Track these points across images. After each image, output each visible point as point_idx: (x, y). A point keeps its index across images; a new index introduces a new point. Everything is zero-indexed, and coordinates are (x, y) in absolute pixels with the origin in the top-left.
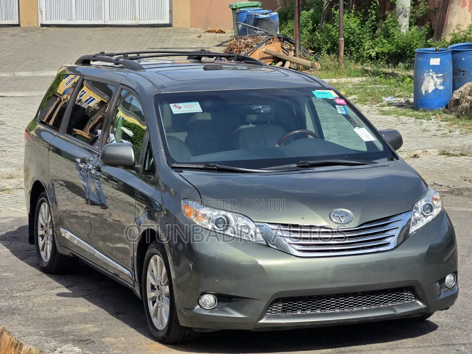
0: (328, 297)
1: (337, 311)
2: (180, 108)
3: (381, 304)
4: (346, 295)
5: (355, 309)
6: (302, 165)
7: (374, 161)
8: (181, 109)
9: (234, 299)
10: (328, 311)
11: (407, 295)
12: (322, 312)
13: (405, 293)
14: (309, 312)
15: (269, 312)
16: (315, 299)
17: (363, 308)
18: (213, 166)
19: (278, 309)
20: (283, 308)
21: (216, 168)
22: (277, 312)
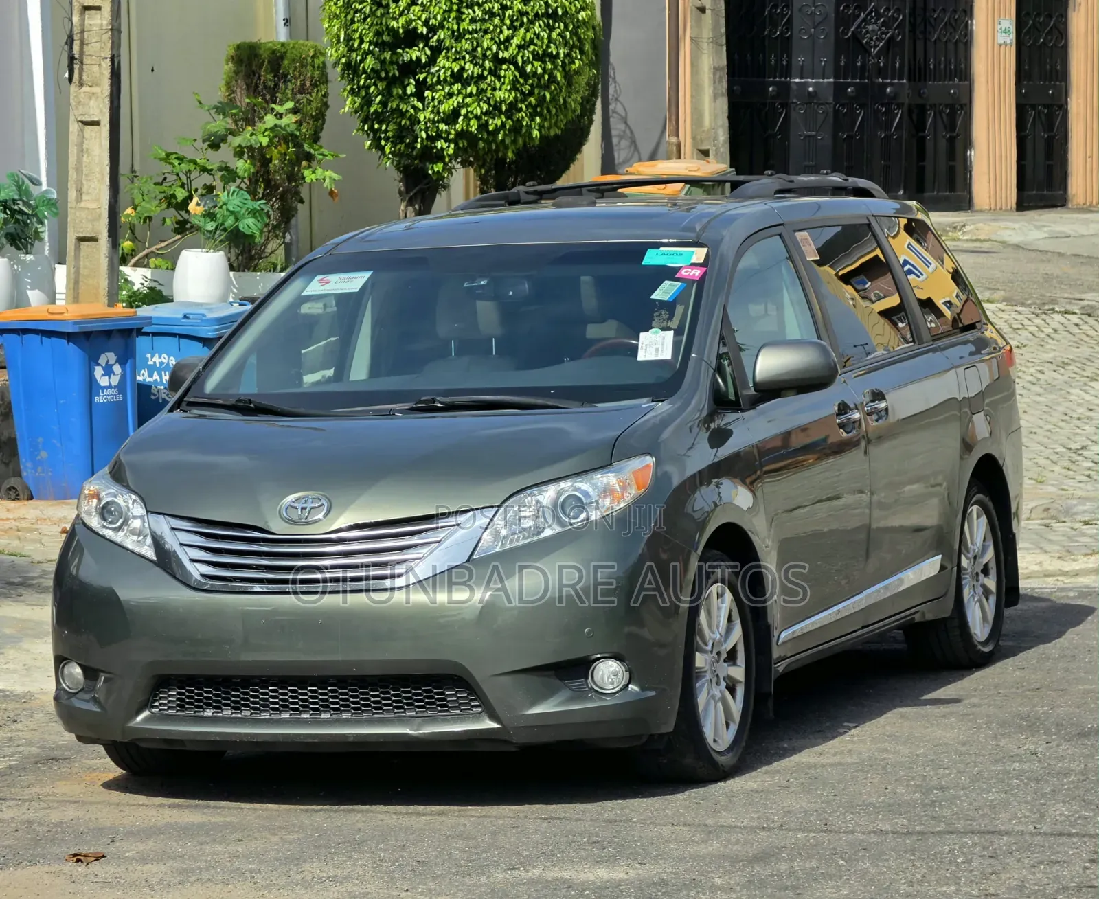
0: (264, 682)
1: (286, 715)
3: (388, 711)
4: (302, 681)
5: (324, 716)
10: (265, 715)
11: (454, 696)
12: (254, 716)
13: (448, 689)
14: (227, 713)
15: (156, 707)
16: (237, 684)
17: (344, 716)
18: (246, 402)
19: (169, 702)
20: (178, 700)
21: (252, 405)
22: (169, 708)
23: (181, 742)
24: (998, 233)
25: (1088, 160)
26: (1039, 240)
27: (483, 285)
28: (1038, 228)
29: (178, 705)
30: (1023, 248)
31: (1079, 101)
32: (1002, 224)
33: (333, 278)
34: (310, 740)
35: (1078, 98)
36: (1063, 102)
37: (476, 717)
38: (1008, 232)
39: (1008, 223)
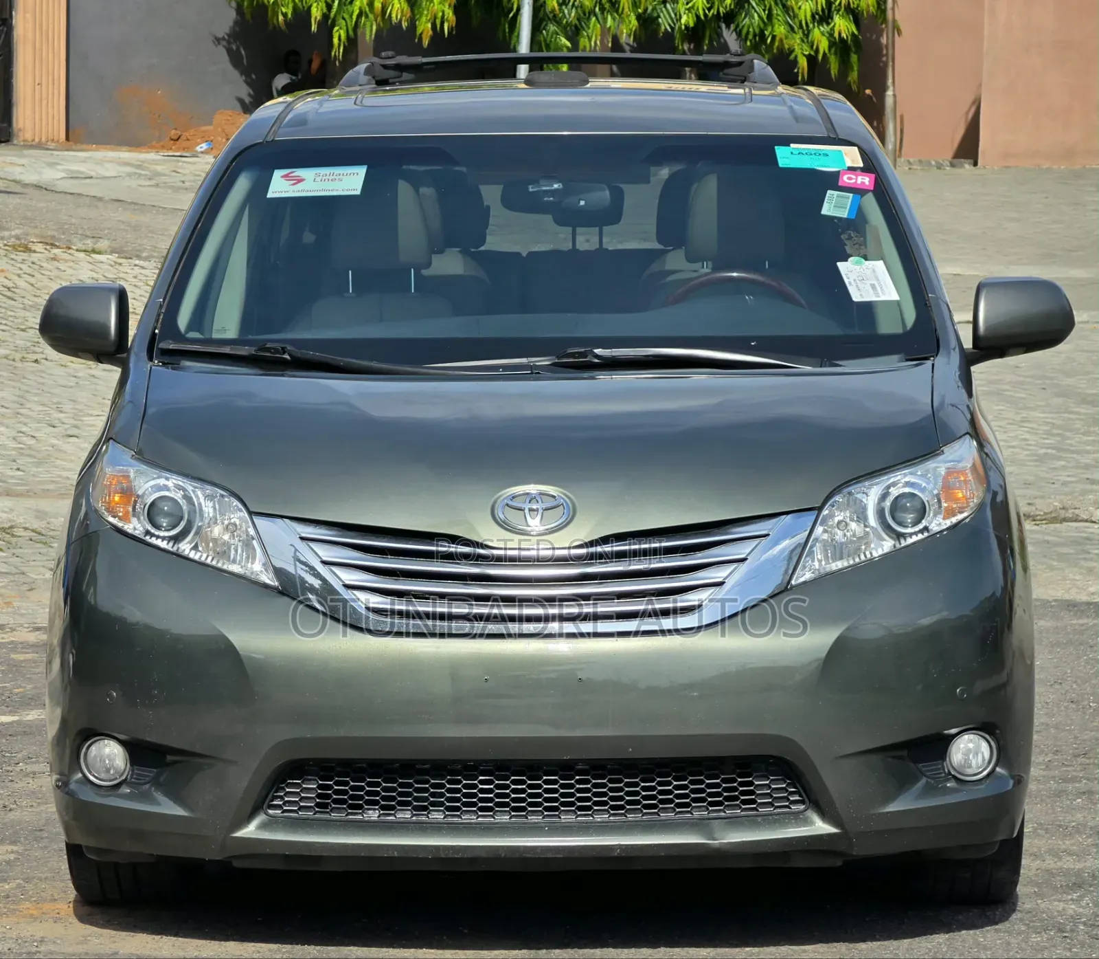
0: (470, 768)
1: (503, 818)
2: (300, 180)
5: (567, 818)
6: (572, 360)
7: (837, 362)
8: (300, 186)
9: (169, 758)
10: (469, 819)
11: (768, 786)
12: (450, 819)
13: (758, 778)
14: (405, 815)
15: (279, 807)
16: (427, 772)
17: (598, 818)
18: (276, 351)
19: (302, 799)
20: (319, 796)
21: (287, 356)
22: (301, 808)
23: (318, 859)
24: (5, 169)
25: (37, 87)
26: (58, 180)
27: (556, 190)
28: (52, 165)
29: (318, 805)
30: (46, 189)
31: (27, 15)
32: (9, 159)
33: (307, 173)
34: (549, 855)
35: (25, 13)
36: (6, 16)
37: (798, 818)
38: (18, 169)
39: (14, 158)
